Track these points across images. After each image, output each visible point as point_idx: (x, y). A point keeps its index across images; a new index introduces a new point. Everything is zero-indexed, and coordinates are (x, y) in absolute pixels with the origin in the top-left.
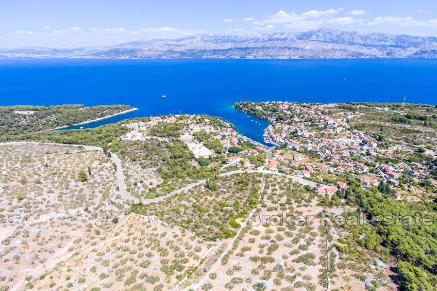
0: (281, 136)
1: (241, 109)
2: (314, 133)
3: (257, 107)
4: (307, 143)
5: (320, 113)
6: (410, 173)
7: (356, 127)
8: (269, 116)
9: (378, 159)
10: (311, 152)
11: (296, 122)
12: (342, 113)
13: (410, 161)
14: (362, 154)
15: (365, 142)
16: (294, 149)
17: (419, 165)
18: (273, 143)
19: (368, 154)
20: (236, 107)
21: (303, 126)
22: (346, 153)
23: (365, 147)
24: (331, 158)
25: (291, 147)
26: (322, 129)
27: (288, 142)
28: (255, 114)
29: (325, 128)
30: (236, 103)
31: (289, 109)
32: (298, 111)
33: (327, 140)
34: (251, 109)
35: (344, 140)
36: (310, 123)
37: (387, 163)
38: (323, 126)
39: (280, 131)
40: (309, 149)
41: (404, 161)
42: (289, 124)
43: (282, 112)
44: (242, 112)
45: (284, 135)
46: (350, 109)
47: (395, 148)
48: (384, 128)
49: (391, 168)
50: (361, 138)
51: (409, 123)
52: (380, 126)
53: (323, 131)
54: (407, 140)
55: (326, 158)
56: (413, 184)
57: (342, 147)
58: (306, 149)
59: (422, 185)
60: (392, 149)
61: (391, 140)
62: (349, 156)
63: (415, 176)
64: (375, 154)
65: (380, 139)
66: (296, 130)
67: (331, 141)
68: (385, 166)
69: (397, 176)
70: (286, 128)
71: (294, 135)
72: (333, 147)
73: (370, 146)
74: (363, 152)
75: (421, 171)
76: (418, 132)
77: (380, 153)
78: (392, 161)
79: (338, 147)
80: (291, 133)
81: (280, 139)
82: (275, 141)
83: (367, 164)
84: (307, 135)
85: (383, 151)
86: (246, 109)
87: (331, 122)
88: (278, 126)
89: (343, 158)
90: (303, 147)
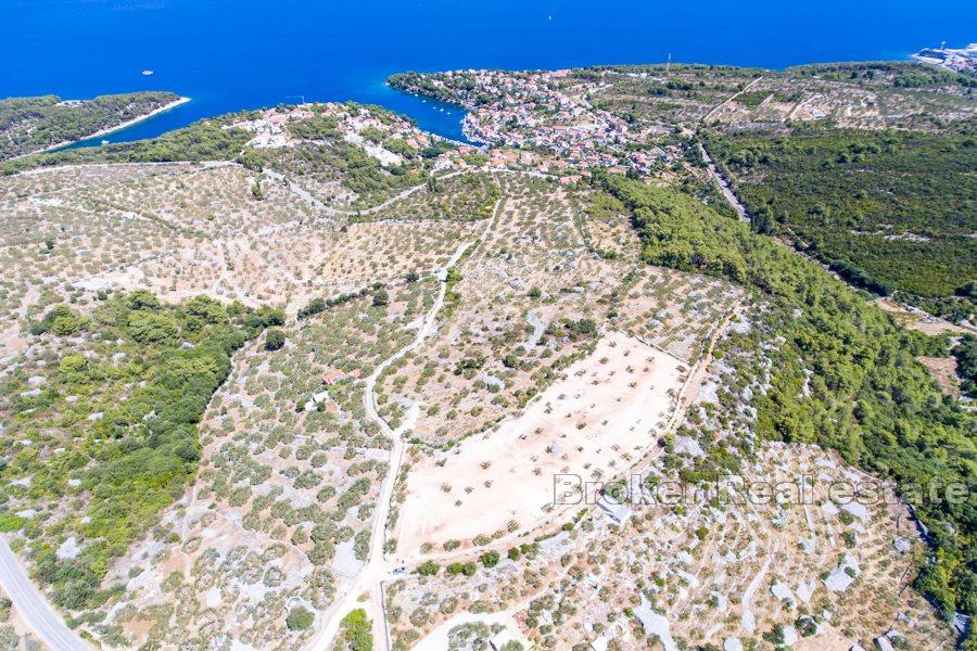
0: (492, 128)
1: (405, 88)
2: (541, 120)
3: (436, 83)
4: (534, 135)
5: (546, 88)
6: (663, 160)
7: (600, 107)
8: (461, 97)
9: (628, 147)
10: (541, 147)
11: (511, 105)
12: (580, 86)
13: (664, 145)
14: (610, 143)
15: (612, 126)
16: (517, 146)
17: (674, 148)
18: (483, 141)
19: (617, 141)
20: (393, 84)
21: (523, 111)
22: (590, 144)
23: (613, 133)
24: (570, 152)
25: (511, 143)
26: (552, 113)
27: (504, 136)
28: (435, 96)
29: (557, 110)
30: (392, 77)
31: (494, 83)
32: (510, 86)
33: (562, 127)
34: (425, 88)
35: (587, 126)
36: (534, 105)
37: (638, 150)
38: (553, 108)
39: (490, 121)
40: (539, 143)
41: (659, 145)
42: (499, 108)
43: (483, 89)
44: (407, 94)
45: (497, 127)
46: (592, 78)
47: (649, 131)
48: (637, 105)
49: (643, 156)
50: (607, 121)
51: (670, 95)
52: (633, 102)
53: (555, 116)
54: (663, 119)
55: (563, 154)
56: (665, 171)
57: (584, 136)
58: (534, 144)
59: (674, 170)
60: (645, 133)
61: (645, 120)
62: (593, 146)
63: (668, 161)
64: (625, 141)
65: (631, 120)
66: (514, 117)
67: (568, 128)
68: (635, 154)
69: (648, 164)
70: (497, 115)
71: (512, 125)
72: (571, 137)
73: (620, 131)
74: (611, 140)
75: (675, 155)
76: (679, 107)
77: (630, 139)
78: (645, 147)
79: (578, 136)
80: (507, 123)
81: (492, 134)
82: (484, 138)
83: (615, 155)
84: (532, 123)
85: (634, 136)
86: (414, 87)
87: (564, 100)
88: (483, 113)
89: (585, 150)
90: (529, 142)
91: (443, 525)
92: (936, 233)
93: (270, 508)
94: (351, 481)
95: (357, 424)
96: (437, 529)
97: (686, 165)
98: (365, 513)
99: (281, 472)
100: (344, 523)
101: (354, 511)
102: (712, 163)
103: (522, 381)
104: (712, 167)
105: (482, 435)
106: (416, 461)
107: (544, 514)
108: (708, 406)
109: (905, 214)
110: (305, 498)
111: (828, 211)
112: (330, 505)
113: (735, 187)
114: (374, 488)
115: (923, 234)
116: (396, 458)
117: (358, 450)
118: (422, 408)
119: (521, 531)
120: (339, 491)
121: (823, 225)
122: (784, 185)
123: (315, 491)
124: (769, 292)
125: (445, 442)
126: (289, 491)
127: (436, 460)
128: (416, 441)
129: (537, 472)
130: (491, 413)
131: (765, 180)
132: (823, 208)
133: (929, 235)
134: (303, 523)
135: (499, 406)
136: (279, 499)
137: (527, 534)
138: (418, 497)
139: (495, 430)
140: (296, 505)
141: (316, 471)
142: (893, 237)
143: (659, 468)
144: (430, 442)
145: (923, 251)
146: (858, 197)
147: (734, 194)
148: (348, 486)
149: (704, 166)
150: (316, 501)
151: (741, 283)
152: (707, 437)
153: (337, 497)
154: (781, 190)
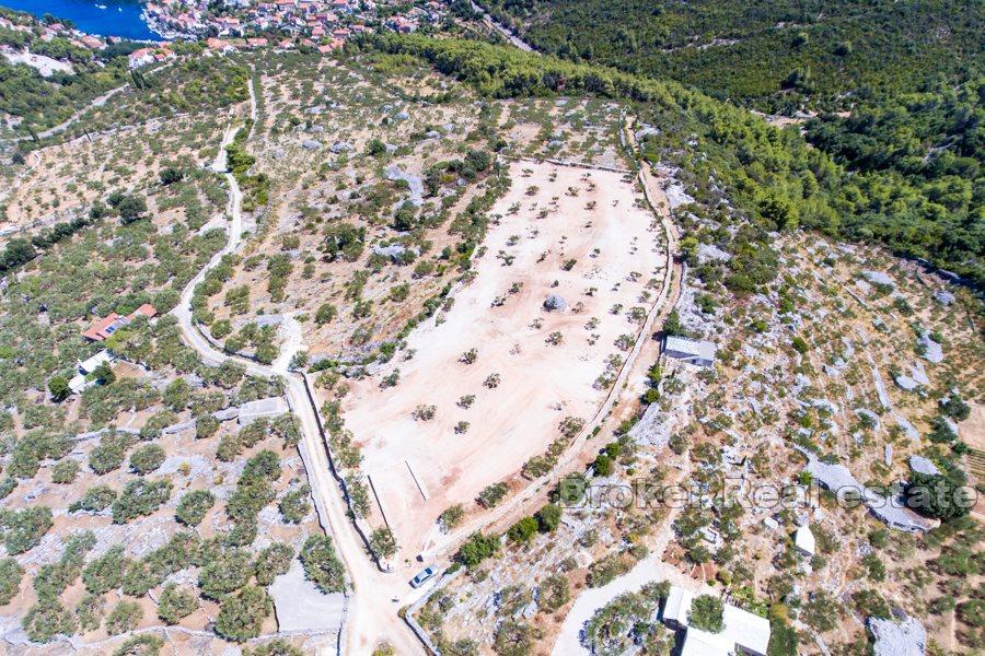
0: (192, 16)
4: (254, 17)
6: (428, 19)
9: (381, 13)
10: (269, 30)
13: (422, 3)
14: (356, 11)
16: (236, 34)
18: (186, 36)
19: (364, 8)
22: (331, 17)
24: (310, 29)
25: (226, 32)
27: (213, 24)
37: (394, 14)
39: (184, 9)
40: (265, 25)
41: (416, 5)
45: (198, 15)
49: (402, 19)
55: (302, 34)
56: (435, 33)
57: (320, 8)
58: (258, 28)
59: (445, 29)
62: (336, 17)
63: (434, 20)
68: (393, 19)
69: (413, 27)
71: (218, 8)
72: (304, 11)
74: (356, 7)
75: (440, 12)
77: (380, 2)
78: (401, 10)
79: (313, 9)
81: (195, 24)
82: (185, 32)
83: (368, 25)
89: (329, 25)
90: (250, 27)
91: (456, 471)
92: (744, 32)
93: (79, 580)
94: (235, 469)
95: (191, 379)
96: (448, 481)
97: (457, 21)
98: (292, 510)
99: (73, 509)
100: (262, 543)
101: (269, 513)
102: (486, 12)
103: (441, 239)
104: (487, 16)
105: (433, 320)
106: (342, 393)
107: (604, 393)
108: (691, 208)
109: (707, 20)
110: (152, 532)
111: (632, 34)
112: (214, 523)
113: (523, 32)
114: (288, 461)
115: (731, 37)
116: (300, 402)
117: (220, 415)
118: (302, 319)
119: (589, 429)
120: (218, 493)
121: (631, 50)
122: (575, 18)
123: (166, 513)
124: (643, 100)
125: (375, 351)
126: (107, 535)
127: (379, 380)
128: (323, 366)
129: (555, 340)
130: (422, 290)
131: (553, 18)
132: (626, 33)
133: (738, 36)
134: (171, 578)
135: (428, 278)
136: (90, 557)
137: (597, 431)
138: (380, 445)
139: (447, 309)
140: (137, 553)
141: (150, 478)
142: (705, 47)
143: (698, 286)
144: (350, 359)
145: (739, 53)
146: (657, 13)
147: (525, 41)
148: (232, 480)
149: (478, 17)
150: (179, 529)
151: (610, 97)
152: (719, 238)
153: (220, 505)
154: (574, 24)
